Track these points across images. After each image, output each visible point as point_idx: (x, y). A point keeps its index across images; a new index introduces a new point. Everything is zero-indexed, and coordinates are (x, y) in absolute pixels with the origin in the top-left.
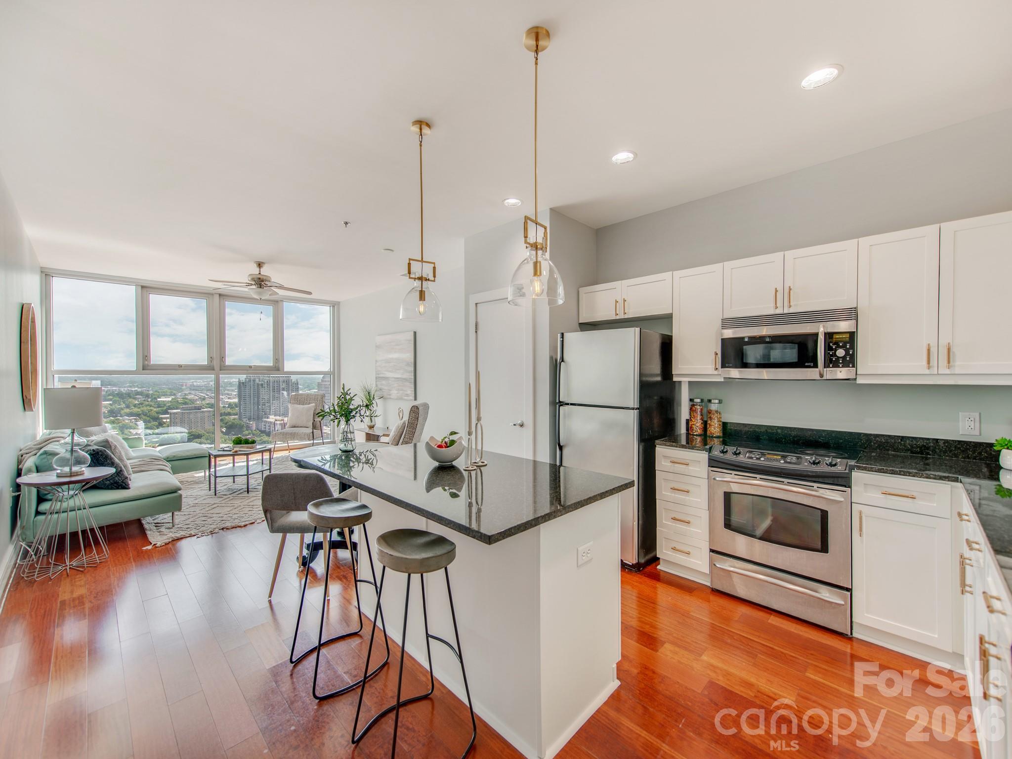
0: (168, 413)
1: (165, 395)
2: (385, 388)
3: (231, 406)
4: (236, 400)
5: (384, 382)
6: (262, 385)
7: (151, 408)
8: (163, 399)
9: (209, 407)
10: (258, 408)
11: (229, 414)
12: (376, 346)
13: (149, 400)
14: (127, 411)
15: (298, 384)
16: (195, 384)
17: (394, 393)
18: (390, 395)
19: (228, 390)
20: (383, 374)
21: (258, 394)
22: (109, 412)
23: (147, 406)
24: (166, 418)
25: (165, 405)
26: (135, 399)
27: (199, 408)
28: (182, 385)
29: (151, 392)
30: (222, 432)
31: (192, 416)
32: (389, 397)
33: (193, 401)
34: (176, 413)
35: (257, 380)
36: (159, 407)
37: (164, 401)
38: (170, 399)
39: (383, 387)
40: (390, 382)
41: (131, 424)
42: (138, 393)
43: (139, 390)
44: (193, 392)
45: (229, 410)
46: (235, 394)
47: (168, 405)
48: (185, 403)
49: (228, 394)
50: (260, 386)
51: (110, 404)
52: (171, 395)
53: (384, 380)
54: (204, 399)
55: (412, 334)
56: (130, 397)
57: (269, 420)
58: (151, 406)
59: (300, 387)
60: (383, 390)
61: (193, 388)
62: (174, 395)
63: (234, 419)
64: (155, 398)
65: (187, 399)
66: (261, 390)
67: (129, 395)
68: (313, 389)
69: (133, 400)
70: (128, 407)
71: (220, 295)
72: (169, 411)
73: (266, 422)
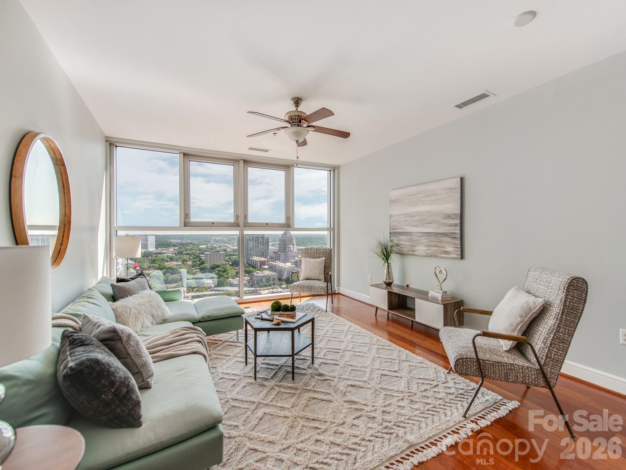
0: (203, 254)
1: (203, 244)
2: (406, 243)
3: (234, 251)
4: (236, 248)
5: (403, 237)
6: (250, 239)
7: (196, 251)
8: (201, 246)
9: (223, 251)
10: (247, 252)
11: (233, 255)
12: (391, 201)
13: (195, 247)
14: (185, 252)
15: (268, 239)
16: (216, 239)
17: (421, 249)
18: (414, 251)
19: (233, 242)
20: (401, 229)
21: (248, 244)
22: (178, 252)
23: (195, 250)
24: (203, 256)
25: (202, 250)
26: (189, 246)
27: (218, 252)
28: (211, 239)
29: (196, 243)
30: (230, 265)
31: (215, 256)
32: (412, 253)
33: (215, 248)
34: (207, 254)
35: (247, 237)
36: (200, 250)
37: (202, 248)
38: (205, 247)
39: (401, 242)
40: (414, 237)
41: (187, 259)
42: (190, 243)
43: (191, 242)
44: (216, 243)
45: (233, 253)
46: (236, 244)
47: (204, 249)
48: (212, 249)
49: (233, 244)
50: (249, 240)
51: (178, 249)
52: (205, 244)
53: (403, 235)
54: (221, 247)
55: (459, 180)
56: (187, 245)
57: (253, 259)
58: (196, 250)
59: (270, 240)
60: (402, 246)
61: (215, 241)
62: (207, 244)
63: (235, 258)
64: (198, 246)
65: (212, 246)
66: (249, 242)
67: (186, 244)
68: (277, 241)
69: (188, 247)
70: (186, 250)
71: (245, 161)
72: (204, 253)
73: (252, 260)
